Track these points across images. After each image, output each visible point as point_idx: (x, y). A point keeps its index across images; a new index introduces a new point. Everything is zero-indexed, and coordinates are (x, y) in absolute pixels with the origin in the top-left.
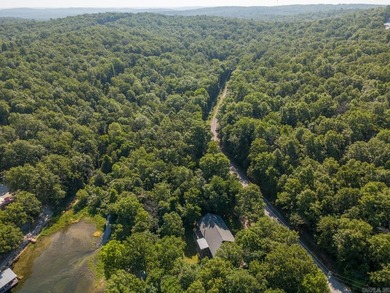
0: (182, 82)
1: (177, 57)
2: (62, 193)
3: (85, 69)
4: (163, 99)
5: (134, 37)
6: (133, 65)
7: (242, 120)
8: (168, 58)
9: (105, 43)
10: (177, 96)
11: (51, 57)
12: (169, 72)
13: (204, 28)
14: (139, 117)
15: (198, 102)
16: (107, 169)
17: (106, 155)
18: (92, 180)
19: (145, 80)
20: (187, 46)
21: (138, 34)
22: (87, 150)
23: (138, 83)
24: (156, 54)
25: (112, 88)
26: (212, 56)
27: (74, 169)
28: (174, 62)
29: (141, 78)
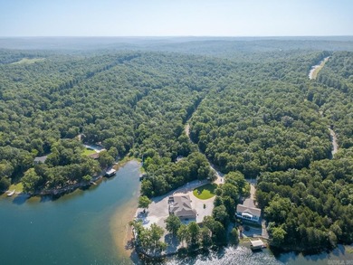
0: (174, 106)
1: (172, 90)
2: (124, 149)
3: (122, 97)
4: (164, 114)
5: (146, 75)
6: (146, 94)
7: (197, 123)
8: (166, 90)
9: (128, 80)
10: (171, 113)
11: (102, 90)
12: (167, 99)
13: (191, 67)
14: (152, 122)
15: (181, 116)
16: (140, 142)
17: (139, 138)
18: (134, 146)
19: (154, 103)
20: (178, 81)
21: (147, 73)
22: (131, 134)
23: (150, 105)
24: (159, 87)
25: (137, 108)
26: (193, 88)
27: (128, 141)
28: (170, 93)
29: (151, 102)
